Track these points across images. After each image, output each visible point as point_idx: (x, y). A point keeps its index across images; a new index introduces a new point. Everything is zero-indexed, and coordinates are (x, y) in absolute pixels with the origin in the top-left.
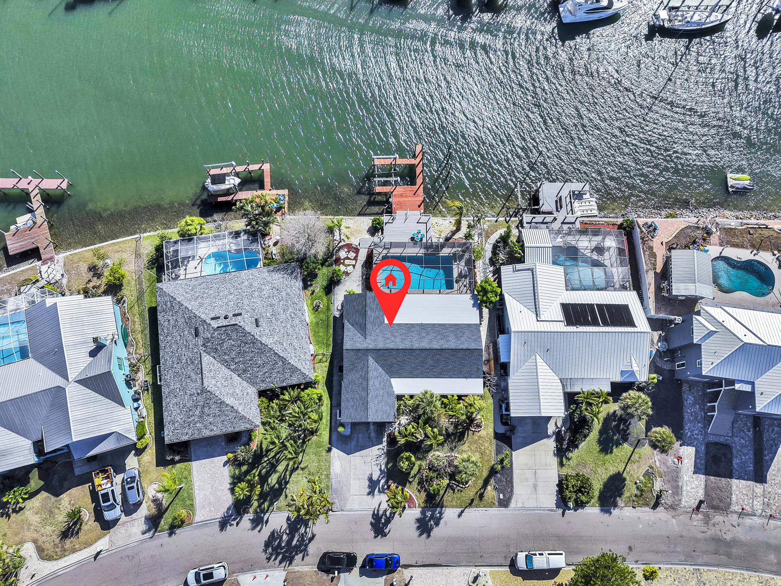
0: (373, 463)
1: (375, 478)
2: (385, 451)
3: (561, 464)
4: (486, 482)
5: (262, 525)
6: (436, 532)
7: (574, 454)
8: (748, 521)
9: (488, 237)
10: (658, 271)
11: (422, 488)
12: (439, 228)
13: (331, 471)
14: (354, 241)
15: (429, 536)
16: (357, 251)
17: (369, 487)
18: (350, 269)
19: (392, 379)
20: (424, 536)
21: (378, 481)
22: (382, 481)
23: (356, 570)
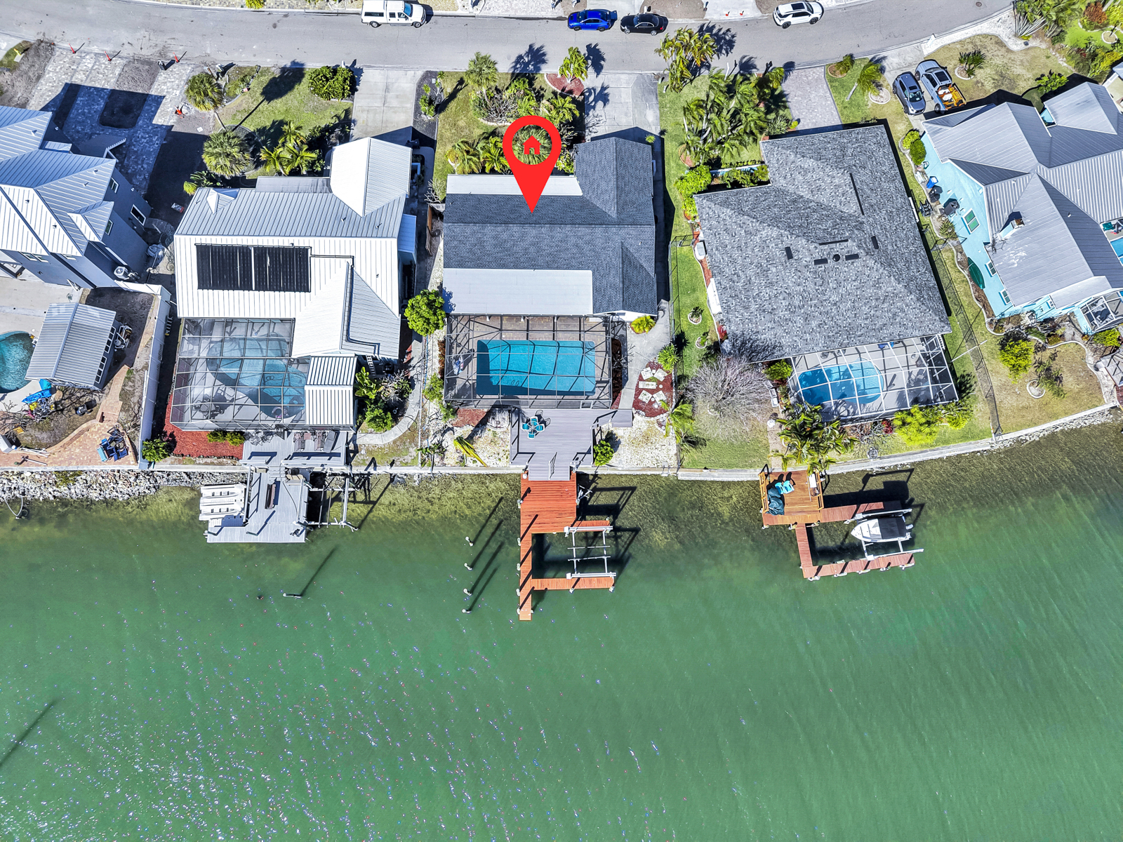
0: (604, 118)
1: (600, 104)
2: (587, 131)
3: (348, 112)
4: (453, 96)
5: (740, 62)
6: (523, 50)
7: (327, 120)
8: (109, 49)
9: (412, 430)
10: (125, 368)
11: (538, 92)
12: (496, 449)
13: (658, 112)
14: (641, 420)
15: (531, 46)
16: (637, 405)
17: (607, 95)
18: (647, 374)
19: (581, 194)
20: (536, 47)
21: (596, 100)
22: (591, 98)
23: (620, 17)
